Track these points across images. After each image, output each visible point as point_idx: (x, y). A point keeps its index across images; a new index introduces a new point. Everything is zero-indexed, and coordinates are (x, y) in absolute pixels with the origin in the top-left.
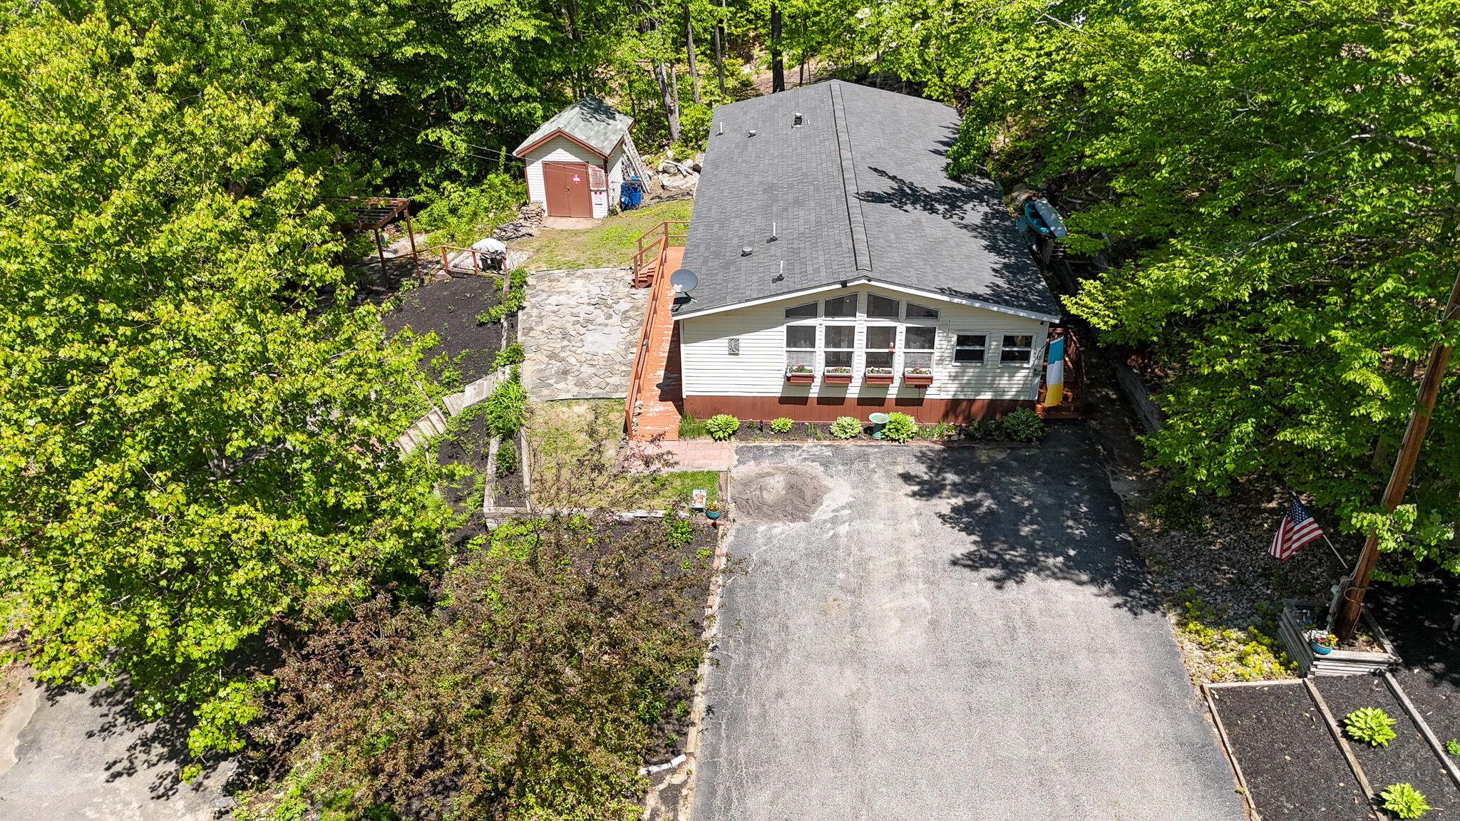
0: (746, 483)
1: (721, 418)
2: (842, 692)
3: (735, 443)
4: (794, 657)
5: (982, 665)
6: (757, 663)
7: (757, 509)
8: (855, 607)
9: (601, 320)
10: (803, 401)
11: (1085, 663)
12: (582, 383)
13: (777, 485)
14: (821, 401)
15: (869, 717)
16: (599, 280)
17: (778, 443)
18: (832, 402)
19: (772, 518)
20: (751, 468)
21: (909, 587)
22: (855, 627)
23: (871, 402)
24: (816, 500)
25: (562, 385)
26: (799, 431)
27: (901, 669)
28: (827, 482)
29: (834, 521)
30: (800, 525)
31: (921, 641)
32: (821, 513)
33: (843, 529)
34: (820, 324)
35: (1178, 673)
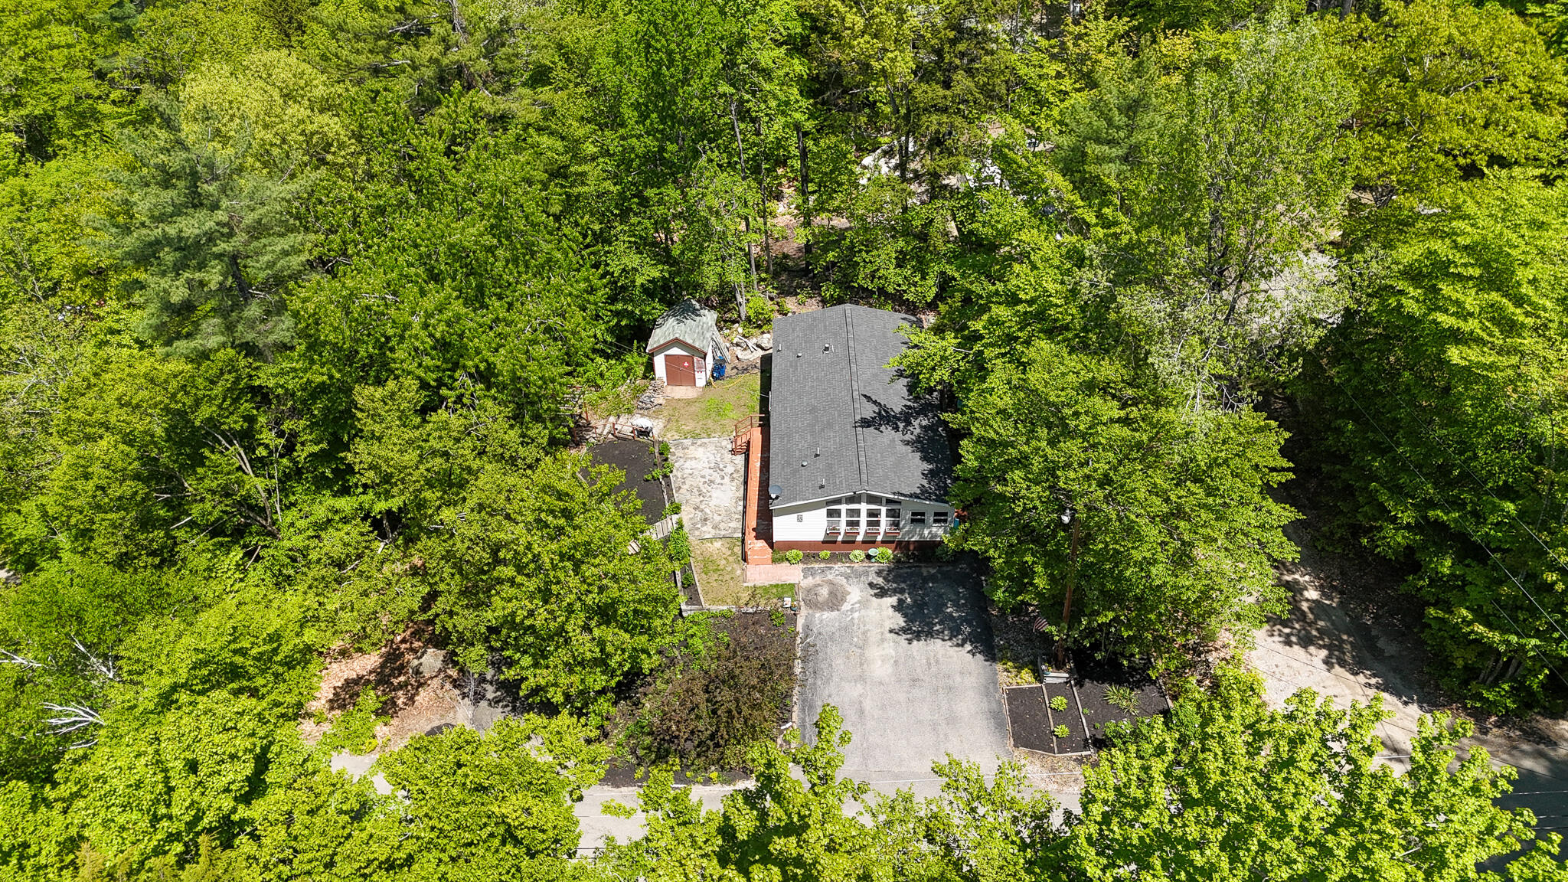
0: (809, 591)
1: (794, 552)
2: (856, 694)
3: (801, 566)
4: (835, 679)
5: (915, 681)
6: (819, 682)
7: (814, 605)
8: (862, 655)
9: (718, 480)
10: (835, 542)
11: (958, 679)
12: (715, 527)
13: (824, 592)
14: (843, 542)
15: (868, 705)
16: (711, 448)
17: (823, 565)
18: (850, 542)
19: (822, 610)
20: (810, 581)
21: (886, 645)
22: (861, 664)
23: (869, 542)
24: (843, 600)
25: (704, 529)
26: (834, 559)
27: (881, 683)
28: (849, 589)
29: (852, 611)
30: (836, 613)
31: (890, 670)
32: (846, 607)
33: (856, 615)
34: (843, 508)
35: (995, 682)
